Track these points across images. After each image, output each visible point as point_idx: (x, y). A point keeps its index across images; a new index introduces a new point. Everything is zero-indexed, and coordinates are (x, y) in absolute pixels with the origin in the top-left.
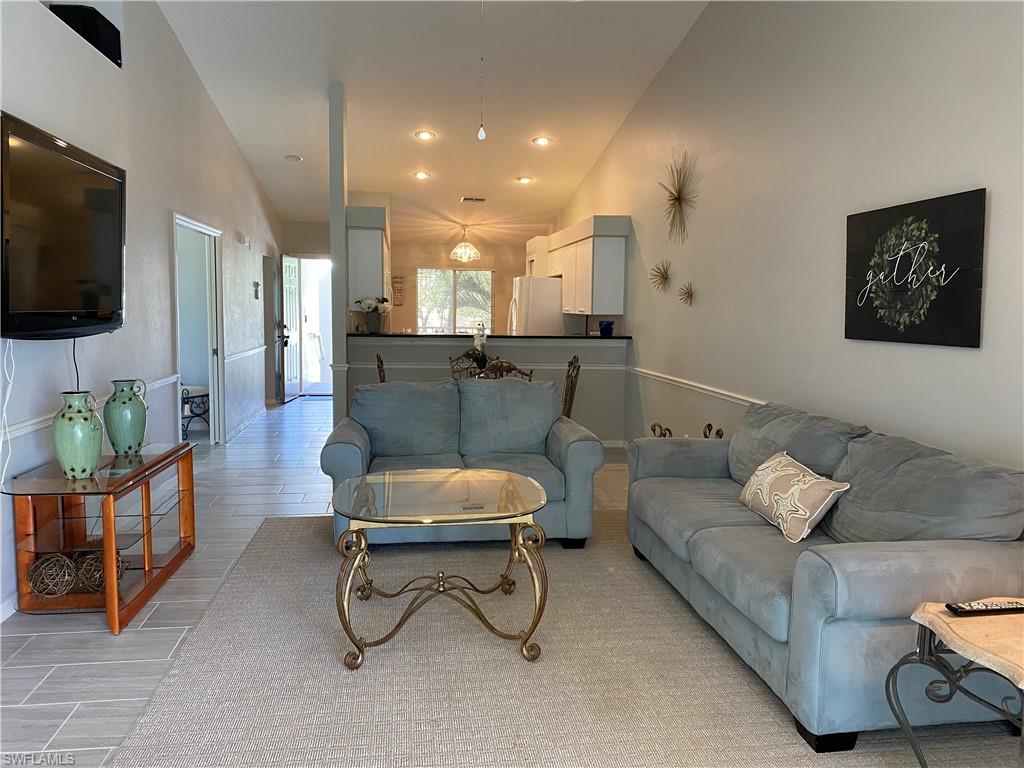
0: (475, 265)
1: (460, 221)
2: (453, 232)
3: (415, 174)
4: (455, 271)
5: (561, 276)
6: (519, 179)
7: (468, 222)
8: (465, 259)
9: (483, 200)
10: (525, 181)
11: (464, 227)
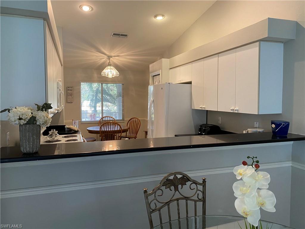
0: (113, 81)
1: (107, 53)
2: (103, 61)
3: (81, 7)
4: (102, 84)
5: (190, 83)
6: (156, 16)
7: (113, 54)
8: (110, 76)
9: (126, 35)
10: (160, 18)
11: (109, 57)
